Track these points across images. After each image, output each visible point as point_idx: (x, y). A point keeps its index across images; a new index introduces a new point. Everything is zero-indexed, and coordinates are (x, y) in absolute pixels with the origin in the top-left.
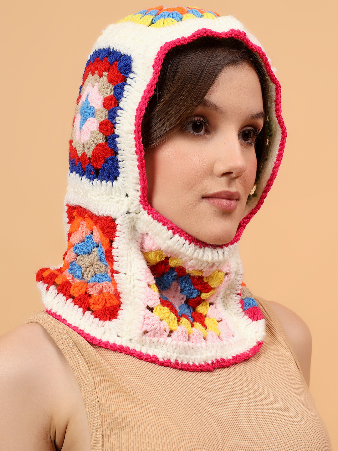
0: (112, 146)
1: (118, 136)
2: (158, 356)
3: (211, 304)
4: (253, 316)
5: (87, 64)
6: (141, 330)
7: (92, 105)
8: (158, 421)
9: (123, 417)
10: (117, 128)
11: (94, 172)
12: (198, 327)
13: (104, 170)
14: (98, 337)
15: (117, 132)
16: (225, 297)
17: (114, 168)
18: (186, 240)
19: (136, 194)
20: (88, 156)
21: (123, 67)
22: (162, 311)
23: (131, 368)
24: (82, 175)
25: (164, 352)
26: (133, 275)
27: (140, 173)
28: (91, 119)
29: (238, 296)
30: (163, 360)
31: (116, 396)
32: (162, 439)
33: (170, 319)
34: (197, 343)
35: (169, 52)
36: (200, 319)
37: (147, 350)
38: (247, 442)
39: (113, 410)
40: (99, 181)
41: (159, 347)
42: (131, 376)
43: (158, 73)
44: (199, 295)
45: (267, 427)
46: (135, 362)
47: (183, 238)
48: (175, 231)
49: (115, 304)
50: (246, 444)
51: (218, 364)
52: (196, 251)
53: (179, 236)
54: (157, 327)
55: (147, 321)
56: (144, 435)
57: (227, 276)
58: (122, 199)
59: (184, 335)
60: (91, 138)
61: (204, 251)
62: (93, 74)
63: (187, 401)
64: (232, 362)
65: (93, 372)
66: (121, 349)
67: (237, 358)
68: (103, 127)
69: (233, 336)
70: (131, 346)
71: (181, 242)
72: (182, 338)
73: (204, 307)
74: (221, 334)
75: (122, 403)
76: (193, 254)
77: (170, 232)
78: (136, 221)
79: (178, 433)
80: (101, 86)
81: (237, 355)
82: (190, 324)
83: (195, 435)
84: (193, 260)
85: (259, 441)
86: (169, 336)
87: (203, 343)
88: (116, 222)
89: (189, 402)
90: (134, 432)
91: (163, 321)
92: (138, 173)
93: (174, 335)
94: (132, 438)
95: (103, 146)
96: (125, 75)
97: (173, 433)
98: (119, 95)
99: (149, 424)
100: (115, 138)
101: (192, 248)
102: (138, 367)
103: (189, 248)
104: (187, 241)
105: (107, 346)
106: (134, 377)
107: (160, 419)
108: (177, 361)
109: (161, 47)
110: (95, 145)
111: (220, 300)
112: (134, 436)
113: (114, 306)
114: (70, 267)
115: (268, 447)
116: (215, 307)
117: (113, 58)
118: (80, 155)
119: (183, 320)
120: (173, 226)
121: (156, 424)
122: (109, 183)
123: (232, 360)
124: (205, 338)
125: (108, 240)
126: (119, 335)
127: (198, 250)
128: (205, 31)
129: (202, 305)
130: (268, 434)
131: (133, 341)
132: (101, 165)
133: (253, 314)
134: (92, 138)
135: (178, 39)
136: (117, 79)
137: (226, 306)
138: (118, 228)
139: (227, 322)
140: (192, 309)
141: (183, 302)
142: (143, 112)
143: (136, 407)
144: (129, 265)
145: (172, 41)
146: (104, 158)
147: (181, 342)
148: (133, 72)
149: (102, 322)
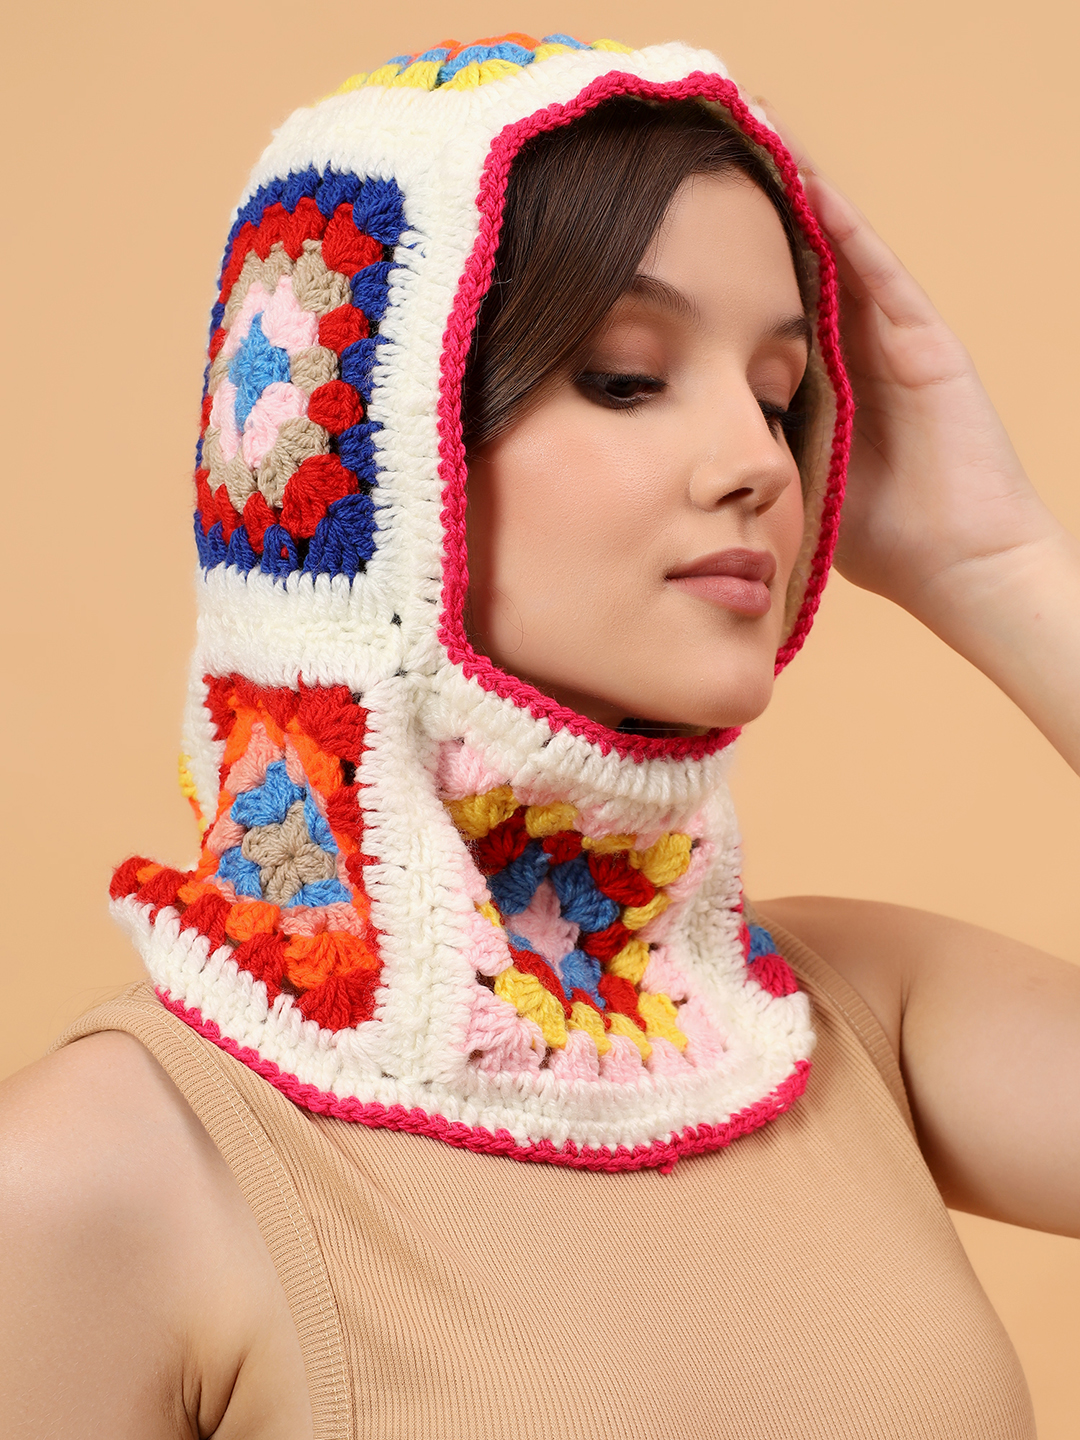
0: (357, 460)
1: (380, 427)
2: (514, 1134)
3: (654, 947)
4: (771, 984)
5: (232, 233)
6: (462, 1051)
7: (278, 342)
8: (526, 1358)
9: (416, 1347)
10: (376, 402)
11: (290, 548)
12: (623, 1028)
13: (326, 540)
14: (323, 1086)
15: (374, 413)
16: (695, 922)
17: (357, 533)
18: (592, 744)
19: (426, 615)
20: (270, 503)
21: (374, 215)
22: (520, 986)
23: (431, 1179)
24: (246, 565)
25: (529, 1118)
26: (430, 872)
27: (446, 541)
28: (277, 389)
29: (735, 914)
30: (527, 1144)
31: (389, 1274)
32: (545, 1418)
33: (546, 1010)
34: (625, 1081)
35: (519, 155)
36: (625, 1001)
37: (480, 1114)
38: (785, 1413)
39: (383, 1324)
40: (308, 576)
41: (515, 1103)
42: (433, 1205)
43: (498, 219)
44: (617, 915)
45: (839, 1360)
46: (441, 1157)
47: (582, 738)
48: (556, 720)
49: (367, 966)
50: (782, 1421)
51: (693, 1142)
52: (625, 774)
53: (572, 732)
54: (512, 1038)
55: (482, 1021)
56: (486, 1405)
57: (697, 850)
58: (380, 631)
59: (589, 1058)
60: (281, 443)
61: (647, 774)
62: (264, 255)
63: (604, 1284)
64: (731, 1132)
65: (309, 1196)
66: (398, 1121)
67: (744, 1119)
68: (324, 403)
69: (725, 1050)
70: (430, 1104)
71: (578, 752)
72: (582, 1070)
73: (635, 958)
74: (689, 1047)
75: (408, 1298)
76: (615, 786)
77: (542, 726)
78: (423, 702)
79: (590, 1395)
80: (305, 284)
81: (745, 1111)
82: (600, 1023)
83: (640, 1400)
84: (612, 804)
85: (817, 1406)
86: (545, 1065)
87: (645, 1081)
88: (363, 704)
89: (610, 1287)
90: (453, 1395)
91: (525, 1019)
92: (440, 539)
93: (560, 1063)
94: (448, 1416)
95: (324, 464)
96: (388, 241)
97: (577, 1397)
98: (372, 301)
99: (501, 1369)
100: (369, 433)
101: (614, 766)
102: (452, 1175)
103: (605, 765)
104: (597, 748)
105: (353, 1114)
106: (441, 1209)
107: (530, 1350)
108: (570, 1142)
109: (494, 143)
110: (293, 465)
111: (680, 933)
112: (455, 1409)
113: (364, 972)
114: (222, 866)
115: (845, 1427)
116: (665, 958)
117: (334, 195)
118: (240, 504)
119: (581, 1009)
120: (548, 706)
121: (522, 1367)
122: (341, 580)
123: (732, 1125)
124: (645, 1064)
125: (334, 762)
126: (388, 1072)
127: (630, 772)
128: (618, 79)
129: (629, 953)
130: (844, 1381)
131: (433, 1086)
132: (313, 525)
133: (771, 977)
134: (285, 445)
135: (540, 111)
136: (357, 255)
137: (697, 950)
138: (371, 721)
139: (702, 1006)
140: (597, 963)
141: (570, 944)
142: (465, 342)
143: (453, 1311)
144: (414, 840)
145: (524, 119)
146: (326, 503)
147: (582, 1082)
148: (411, 228)
149: (326, 1033)
